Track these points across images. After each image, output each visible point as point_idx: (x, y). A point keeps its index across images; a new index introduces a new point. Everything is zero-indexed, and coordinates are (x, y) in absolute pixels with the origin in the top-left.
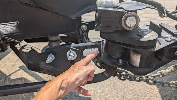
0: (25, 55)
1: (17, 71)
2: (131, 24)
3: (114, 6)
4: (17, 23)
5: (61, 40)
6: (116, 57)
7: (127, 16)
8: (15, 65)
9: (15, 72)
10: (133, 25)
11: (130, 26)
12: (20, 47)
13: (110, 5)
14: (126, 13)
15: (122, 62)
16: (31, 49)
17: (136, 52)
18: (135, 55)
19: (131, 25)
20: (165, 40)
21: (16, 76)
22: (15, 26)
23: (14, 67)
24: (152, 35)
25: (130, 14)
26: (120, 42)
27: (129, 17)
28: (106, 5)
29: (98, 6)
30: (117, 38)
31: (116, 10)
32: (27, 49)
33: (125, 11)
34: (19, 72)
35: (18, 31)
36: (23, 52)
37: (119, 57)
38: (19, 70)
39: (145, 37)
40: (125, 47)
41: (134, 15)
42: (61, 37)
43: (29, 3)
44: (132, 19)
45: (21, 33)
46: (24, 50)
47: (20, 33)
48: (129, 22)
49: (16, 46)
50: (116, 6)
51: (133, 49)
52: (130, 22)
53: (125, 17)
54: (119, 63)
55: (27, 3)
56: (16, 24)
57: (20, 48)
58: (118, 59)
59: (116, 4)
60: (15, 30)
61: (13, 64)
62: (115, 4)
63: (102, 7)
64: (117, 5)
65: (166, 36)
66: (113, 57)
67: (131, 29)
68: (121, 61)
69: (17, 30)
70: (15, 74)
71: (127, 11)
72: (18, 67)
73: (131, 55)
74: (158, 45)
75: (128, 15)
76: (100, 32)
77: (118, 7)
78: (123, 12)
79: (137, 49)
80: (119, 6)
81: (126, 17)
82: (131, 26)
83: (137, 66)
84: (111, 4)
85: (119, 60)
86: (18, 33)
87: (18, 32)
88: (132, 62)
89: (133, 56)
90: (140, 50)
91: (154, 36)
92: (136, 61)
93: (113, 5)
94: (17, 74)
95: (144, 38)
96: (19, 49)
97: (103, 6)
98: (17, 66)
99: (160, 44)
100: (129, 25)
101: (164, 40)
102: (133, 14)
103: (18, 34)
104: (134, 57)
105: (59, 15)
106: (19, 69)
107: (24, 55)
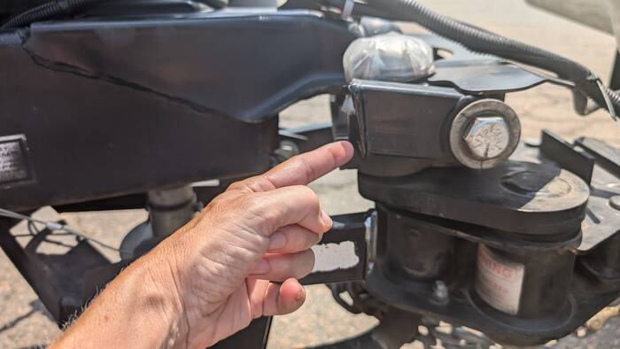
0: (51, 267)
1: (20, 319)
2: (488, 145)
3: (416, 73)
4: (19, 140)
5: (198, 200)
6: (421, 274)
7: (470, 113)
8: (13, 296)
9: (13, 324)
10: (496, 148)
11: (486, 154)
12: (32, 234)
13: (399, 71)
14: (467, 102)
15: (446, 294)
16: (74, 243)
17: (506, 257)
18: (502, 268)
19: (487, 149)
20: (612, 205)
21: (17, 342)
22: (8, 154)
23: (9, 304)
24: (565, 186)
25: (482, 109)
26: (441, 215)
27: (480, 119)
28: (382, 72)
29: (352, 73)
30: (430, 201)
31: (425, 89)
32: (59, 243)
33: (463, 97)
34: (28, 325)
35: (22, 174)
36: (42, 256)
37: (435, 272)
38: (28, 315)
39: (539, 196)
40: (461, 234)
41: (500, 109)
42: (196, 189)
43: (70, 63)
44: (492, 125)
45: (34, 181)
46: (45, 248)
47: (29, 182)
48: (483, 140)
49: (14, 231)
50: (423, 73)
51: (496, 244)
52: (486, 139)
53: (464, 119)
54: (437, 299)
55: (63, 61)
56: (13, 144)
57: (29, 239)
58: (430, 283)
59: (423, 68)
60: (8, 169)
61: (8, 289)
62: (420, 67)
63: (368, 79)
64: (427, 69)
65: (611, 186)
66: (410, 271)
67: (486, 165)
68: (441, 291)
69: (18, 170)
70: (13, 331)
71: (469, 97)
72: (26, 303)
73: (484, 264)
74: (588, 226)
75: (477, 110)
76: (359, 173)
77: (430, 79)
78: (455, 99)
79: (510, 245)
80: (432, 75)
81: (468, 118)
82: (489, 156)
83: (510, 309)
84: (403, 67)
85: (436, 287)
86: (23, 179)
87: (20, 177)
88: (488, 292)
89: (491, 271)
90: (523, 249)
91: (573, 191)
92: (506, 291)
93: (410, 70)
94: (20, 334)
95: (536, 198)
96: (24, 242)
97: (371, 76)
98: (21, 297)
99: (597, 221)
100: (480, 151)
101: (607, 204)
102: (493, 109)
103: (22, 183)
104: (495, 272)
105: (194, 109)
106: (28, 309)
107: (46, 268)
